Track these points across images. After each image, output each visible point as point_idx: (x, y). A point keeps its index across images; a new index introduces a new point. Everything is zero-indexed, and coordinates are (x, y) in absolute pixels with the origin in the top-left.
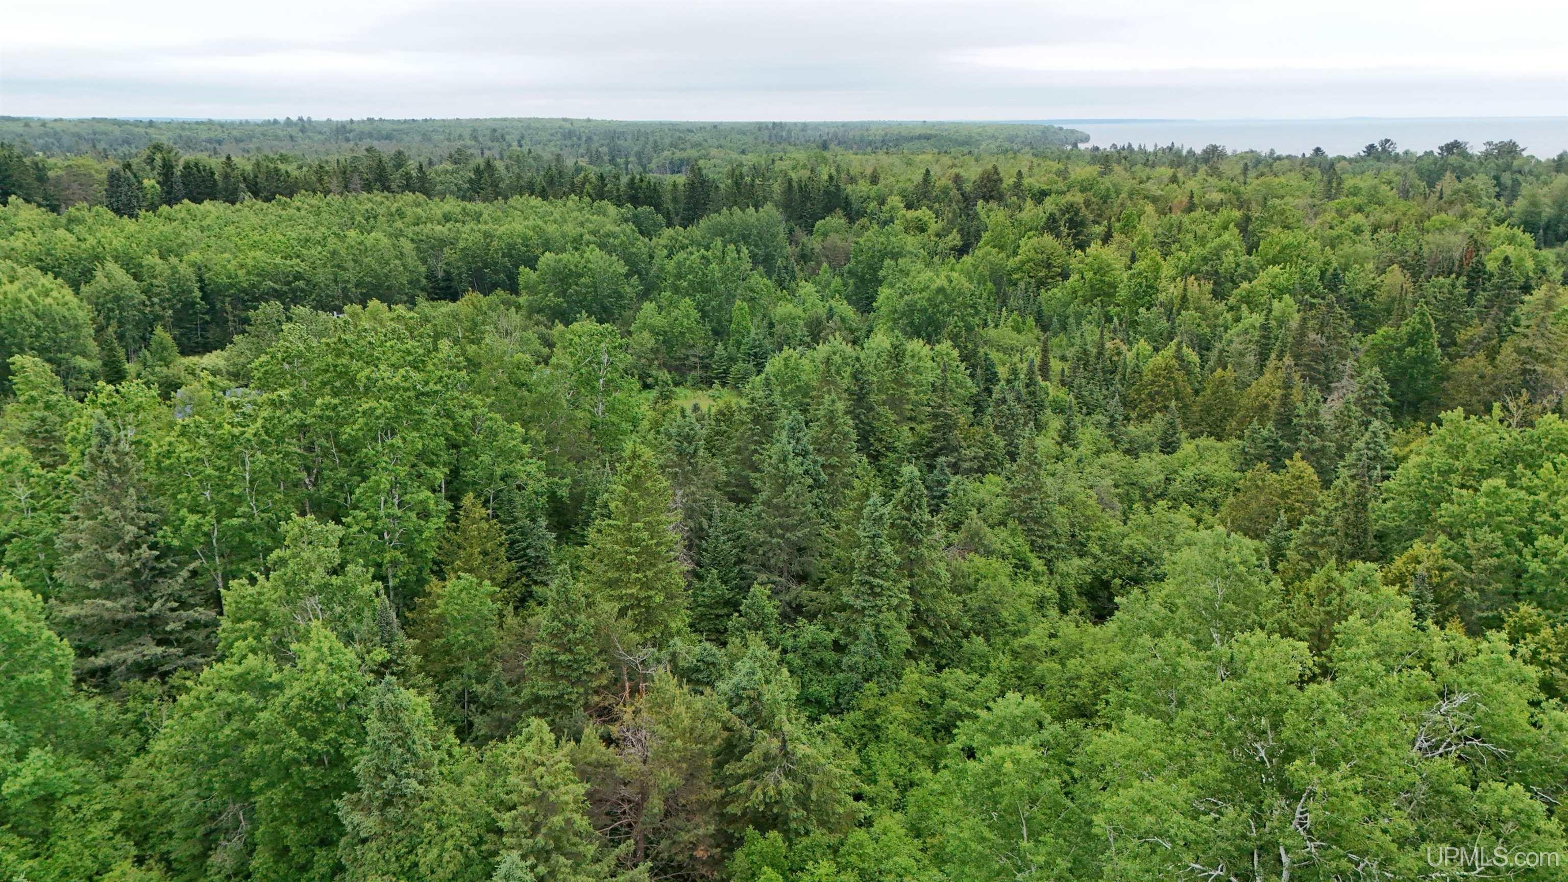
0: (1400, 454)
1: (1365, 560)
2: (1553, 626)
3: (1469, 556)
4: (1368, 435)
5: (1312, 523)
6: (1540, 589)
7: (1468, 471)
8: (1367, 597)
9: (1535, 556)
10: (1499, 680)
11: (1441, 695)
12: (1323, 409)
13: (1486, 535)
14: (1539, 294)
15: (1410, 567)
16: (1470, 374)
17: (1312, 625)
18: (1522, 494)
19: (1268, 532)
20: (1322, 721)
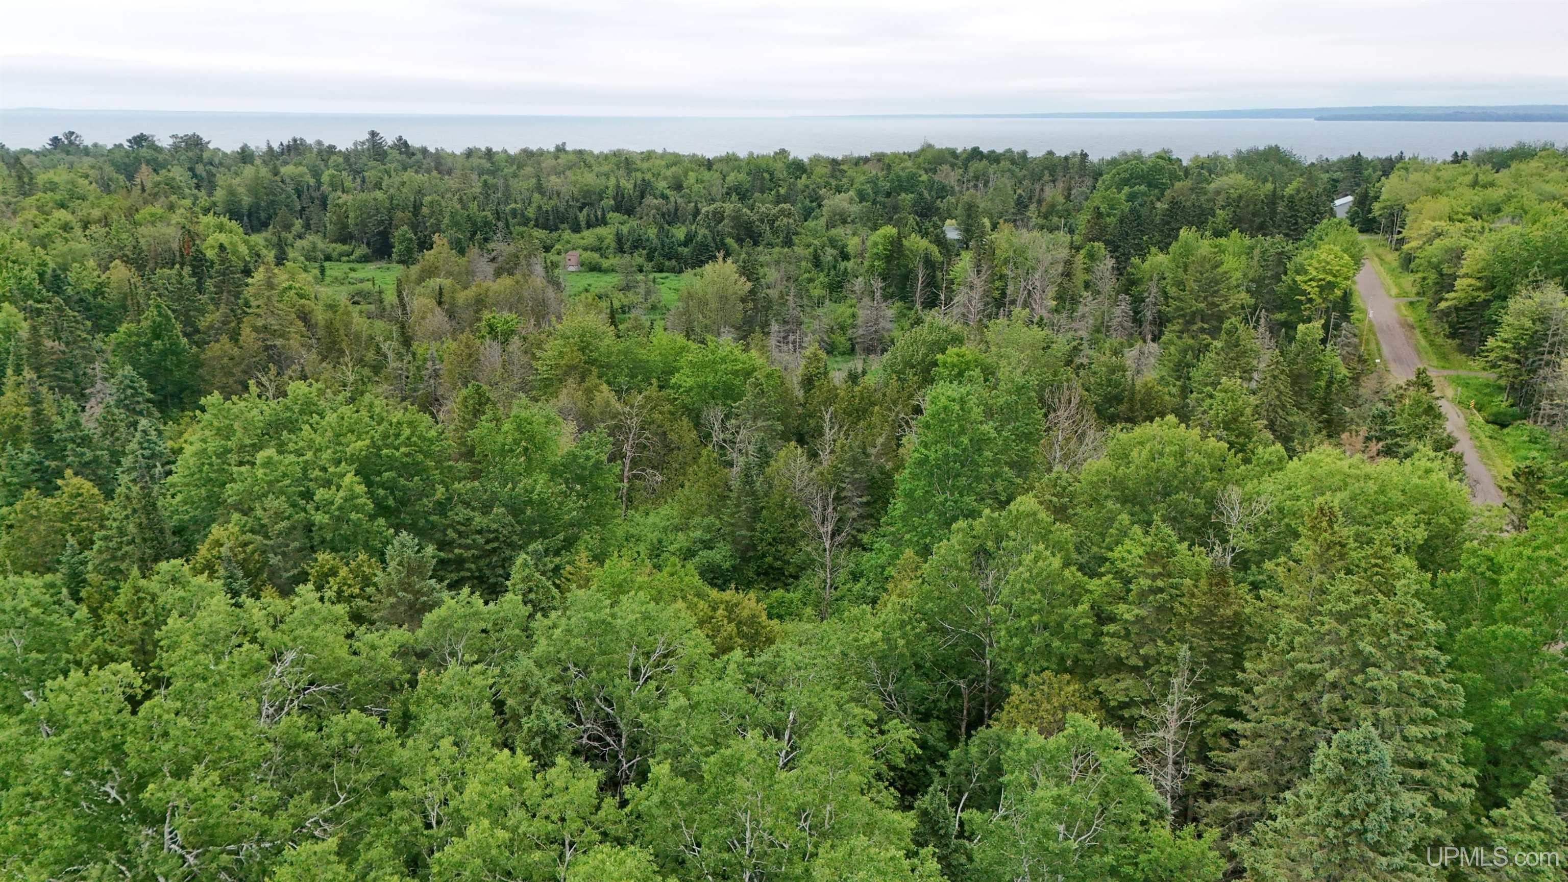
0: (176, 446)
1: (168, 559)
2: (347, 564)
3: (263, 526)
4: (138, 435)
5: (105, 538)
6: (329, 537)
7: (242, 448)
8: (182, 593)
9: (317, 509)
10: (317, 627)
11: (273, 660)
12: (83, 418)
13: (275, 503)
14: (259, 276)
15: (215, 552)
16: (220, 358)
17: (132, 642)
18: (292, 458)
19: (59, 562)
20: (166, 734)
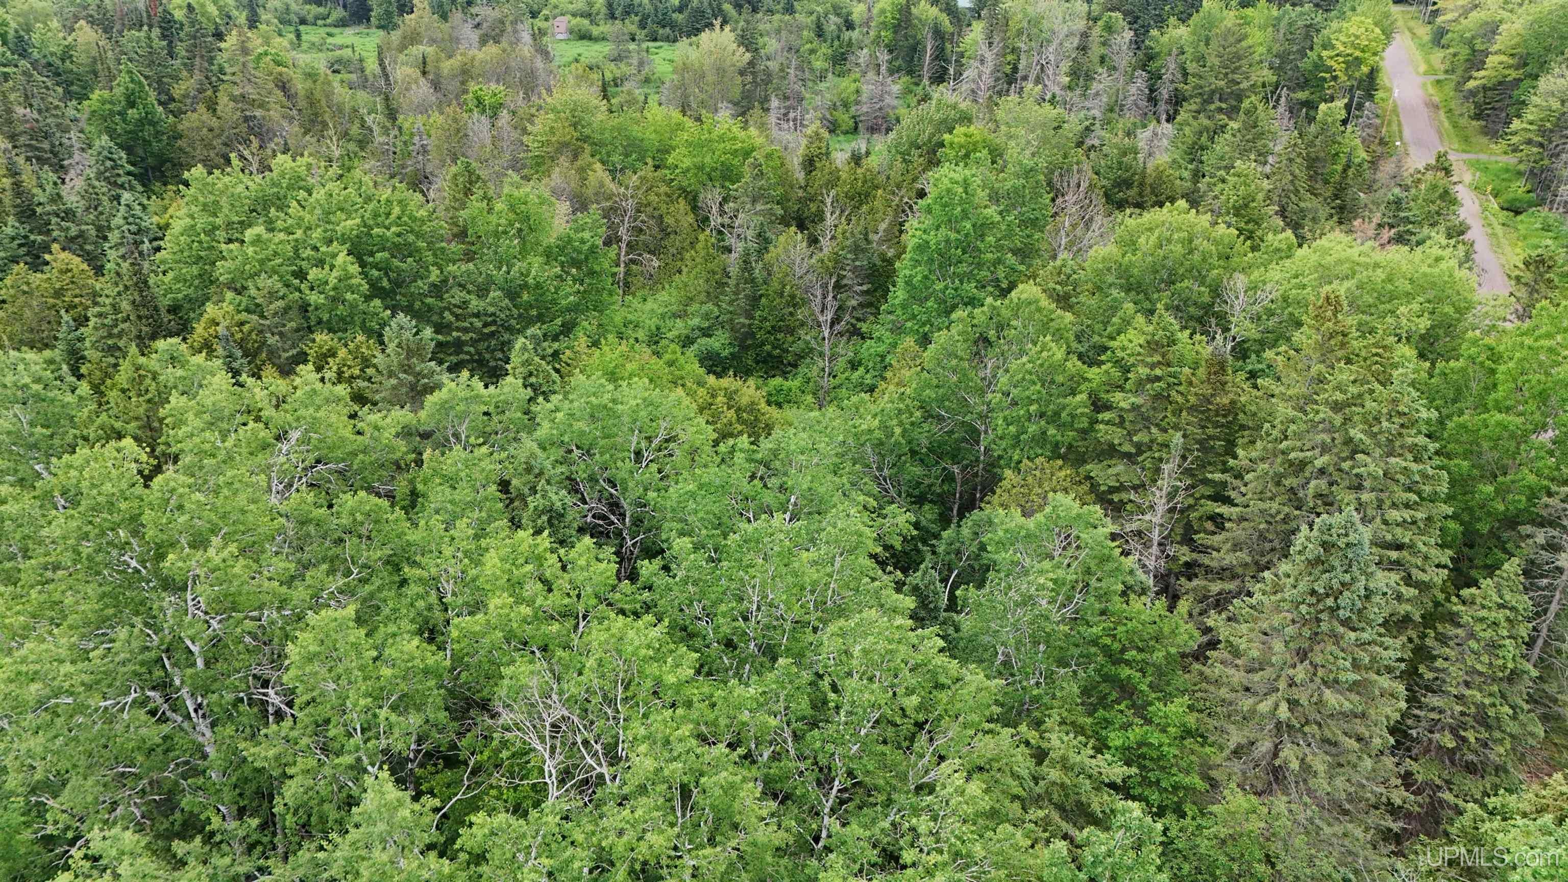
0: (162, 222)
1: (165, 337)
2: (346, 345)
3: (258, 305)
4: (122, 208)
5: (100, 315)
6: (325, 317)
7: (229, 225)
8: (180, 373)
9: (312, 289)
10: (319, 408)
11: (278, 438)
12: (64, 190)
13: (267, 282)
14: (231, 41)
15: (211, 331)
16: (199, 129)
17: (137, 419)
18: (282, 236)
19: (56, 338)
20: (180, 507)
